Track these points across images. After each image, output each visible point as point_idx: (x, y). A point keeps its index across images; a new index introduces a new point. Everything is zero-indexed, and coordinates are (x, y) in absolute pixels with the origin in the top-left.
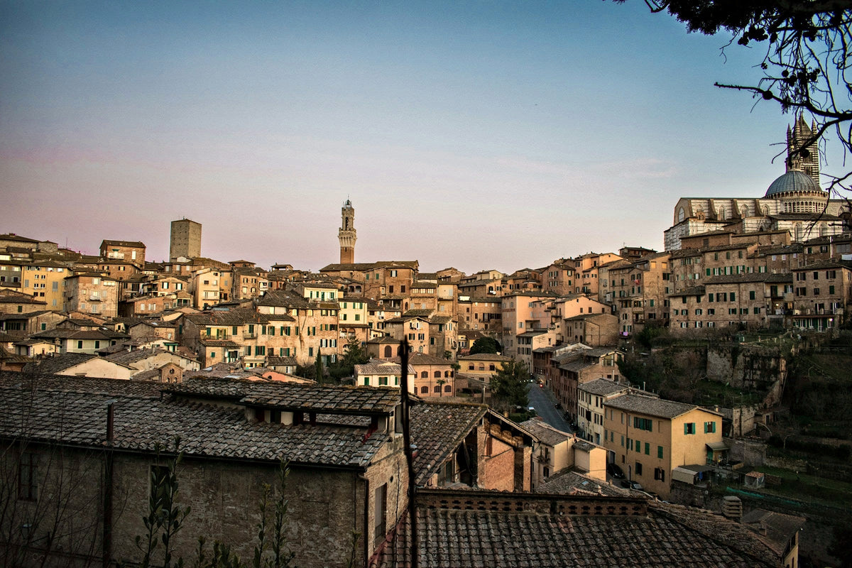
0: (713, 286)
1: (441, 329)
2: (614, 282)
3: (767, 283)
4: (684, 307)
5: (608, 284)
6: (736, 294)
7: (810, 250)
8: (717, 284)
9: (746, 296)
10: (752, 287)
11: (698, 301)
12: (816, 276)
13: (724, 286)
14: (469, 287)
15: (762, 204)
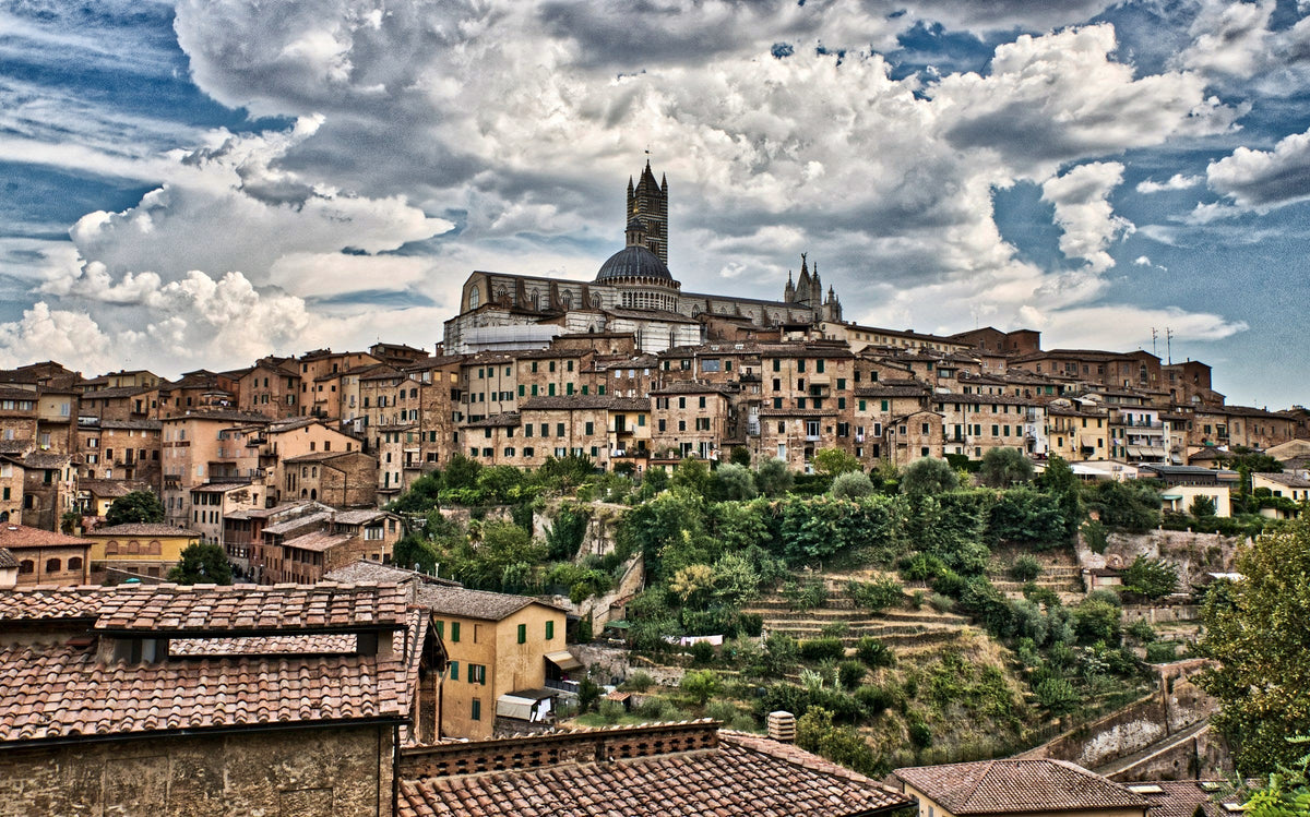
0: (532, 413)
1: (48, 479)
2: (367, 400)
3: (611, 411)
4: (489, 444)
5: (357, 405)
6: (567, 426)
7: (667, 365)
8: (539, 410)
9: (580, 430)
10: (589, 417)
11: (510, 434)
12: (682, 405)
13: (549, 413)
14: (94, 400)
15: (592, 291)
